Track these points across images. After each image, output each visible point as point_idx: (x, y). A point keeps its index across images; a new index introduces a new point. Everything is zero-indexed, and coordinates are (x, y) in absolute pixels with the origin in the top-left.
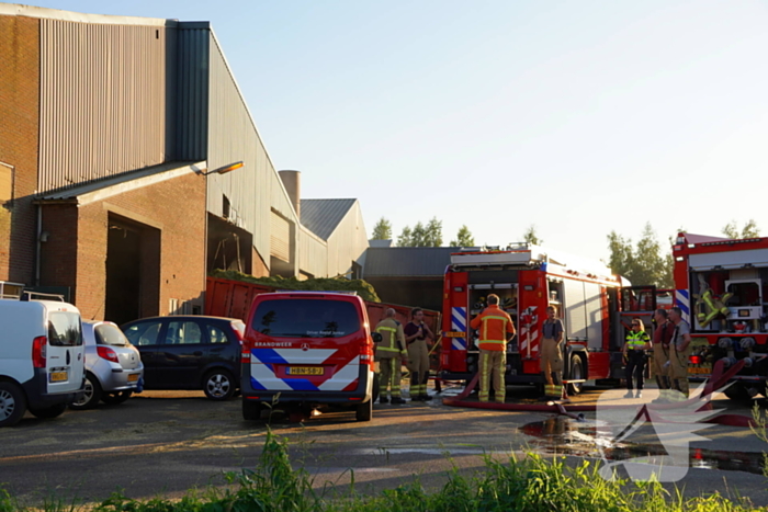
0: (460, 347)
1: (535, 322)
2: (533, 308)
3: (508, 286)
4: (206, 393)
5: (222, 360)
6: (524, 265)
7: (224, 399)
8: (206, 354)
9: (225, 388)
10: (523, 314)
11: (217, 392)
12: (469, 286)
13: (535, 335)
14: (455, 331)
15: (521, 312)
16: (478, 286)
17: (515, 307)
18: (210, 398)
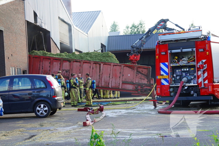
0: (166, 83)
1: (205, 68)
2: (204, 61)
3: (190, 50)
4: (36, 114)
5: (42, 97)
6: (198, 38)
7: (45, 117)
8: (35, 93)
9: (46, 111)
10: (199, 64)
11: (42, 113)
12: (169, 51)
13: (206, 75)
14: (163, 75)
15: (197, 63)
16: (174, 51)
17: (194, 61)
18: (38, 117)
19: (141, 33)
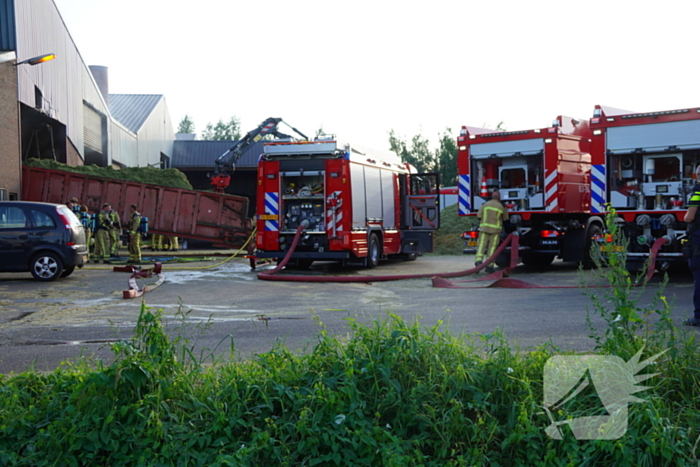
0: (273, 228)
1: (339, 206)
2: (338, 193)
3: (316, 173)
4: (34, 274)
5: (46, 243)
6: (330, 154)
7: (52, 279)
8: (34, 236)
9: (52, 269)
10: (329, 198)
11: (45, 273)
12: (281, 174)
13: (340, 216)
14: (268, 214)
15: (327, 196)
16: (288, 174)
17: (322, 192)
18: (37, 280)
19: (233, 138)
